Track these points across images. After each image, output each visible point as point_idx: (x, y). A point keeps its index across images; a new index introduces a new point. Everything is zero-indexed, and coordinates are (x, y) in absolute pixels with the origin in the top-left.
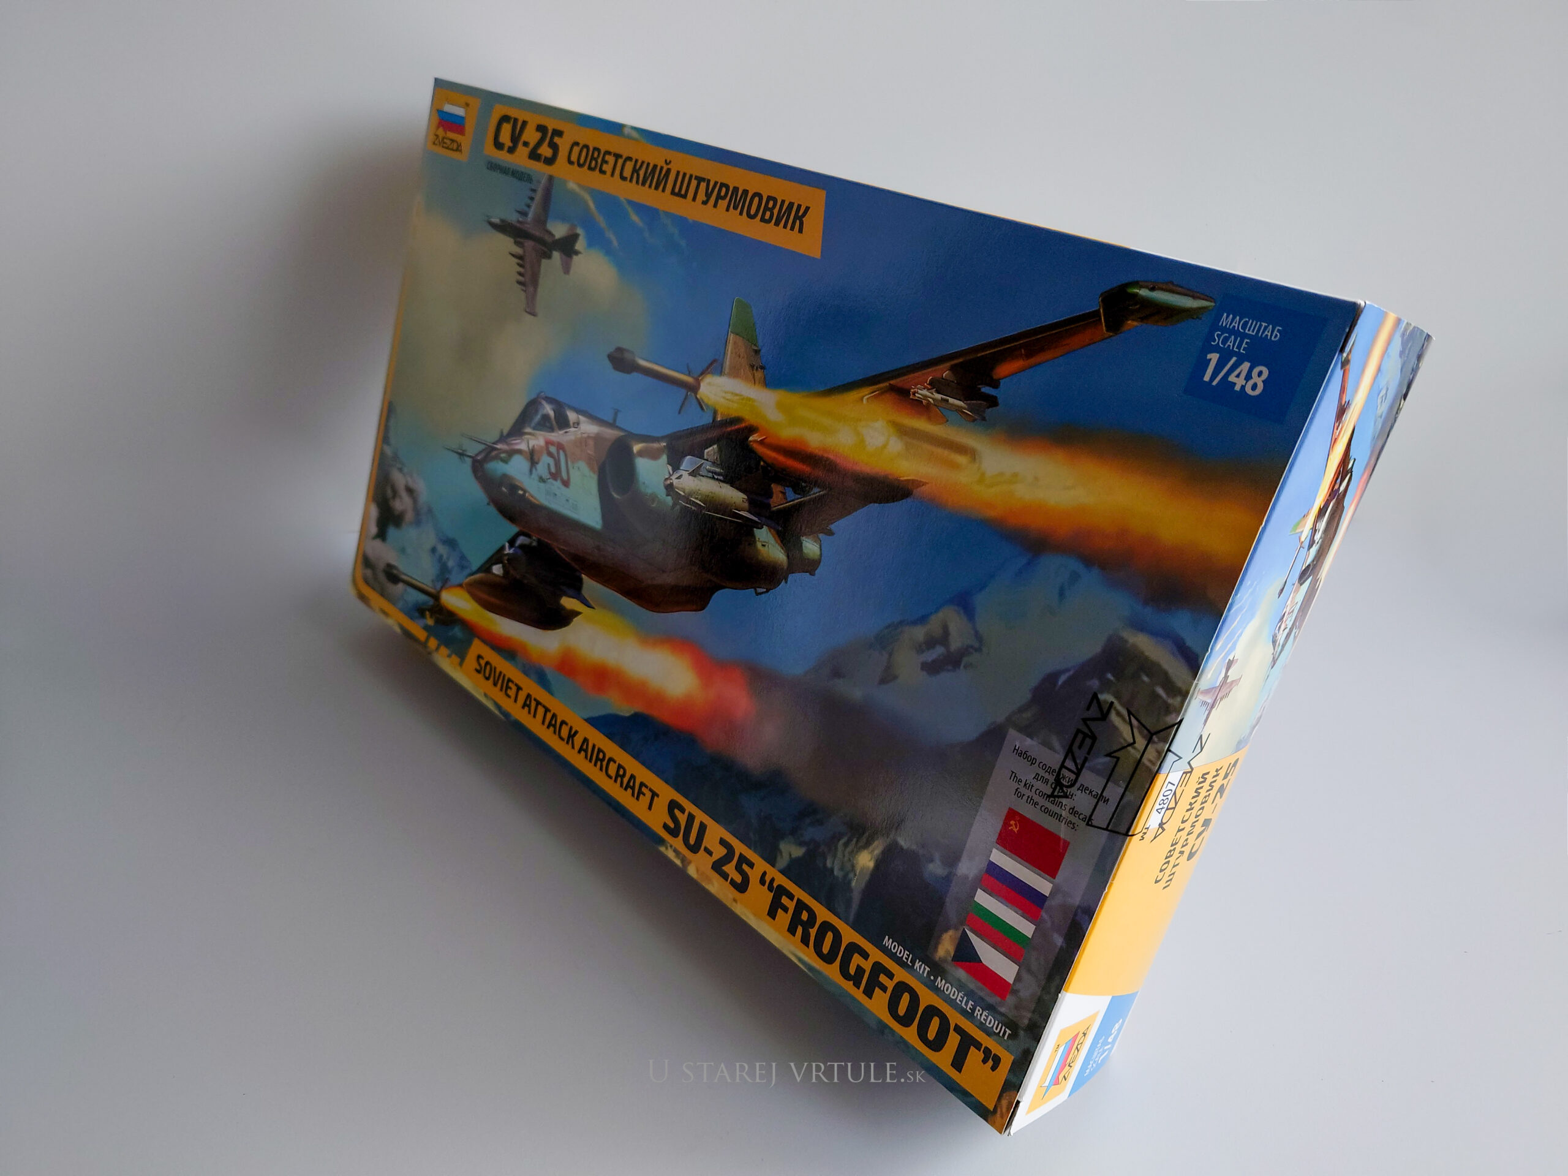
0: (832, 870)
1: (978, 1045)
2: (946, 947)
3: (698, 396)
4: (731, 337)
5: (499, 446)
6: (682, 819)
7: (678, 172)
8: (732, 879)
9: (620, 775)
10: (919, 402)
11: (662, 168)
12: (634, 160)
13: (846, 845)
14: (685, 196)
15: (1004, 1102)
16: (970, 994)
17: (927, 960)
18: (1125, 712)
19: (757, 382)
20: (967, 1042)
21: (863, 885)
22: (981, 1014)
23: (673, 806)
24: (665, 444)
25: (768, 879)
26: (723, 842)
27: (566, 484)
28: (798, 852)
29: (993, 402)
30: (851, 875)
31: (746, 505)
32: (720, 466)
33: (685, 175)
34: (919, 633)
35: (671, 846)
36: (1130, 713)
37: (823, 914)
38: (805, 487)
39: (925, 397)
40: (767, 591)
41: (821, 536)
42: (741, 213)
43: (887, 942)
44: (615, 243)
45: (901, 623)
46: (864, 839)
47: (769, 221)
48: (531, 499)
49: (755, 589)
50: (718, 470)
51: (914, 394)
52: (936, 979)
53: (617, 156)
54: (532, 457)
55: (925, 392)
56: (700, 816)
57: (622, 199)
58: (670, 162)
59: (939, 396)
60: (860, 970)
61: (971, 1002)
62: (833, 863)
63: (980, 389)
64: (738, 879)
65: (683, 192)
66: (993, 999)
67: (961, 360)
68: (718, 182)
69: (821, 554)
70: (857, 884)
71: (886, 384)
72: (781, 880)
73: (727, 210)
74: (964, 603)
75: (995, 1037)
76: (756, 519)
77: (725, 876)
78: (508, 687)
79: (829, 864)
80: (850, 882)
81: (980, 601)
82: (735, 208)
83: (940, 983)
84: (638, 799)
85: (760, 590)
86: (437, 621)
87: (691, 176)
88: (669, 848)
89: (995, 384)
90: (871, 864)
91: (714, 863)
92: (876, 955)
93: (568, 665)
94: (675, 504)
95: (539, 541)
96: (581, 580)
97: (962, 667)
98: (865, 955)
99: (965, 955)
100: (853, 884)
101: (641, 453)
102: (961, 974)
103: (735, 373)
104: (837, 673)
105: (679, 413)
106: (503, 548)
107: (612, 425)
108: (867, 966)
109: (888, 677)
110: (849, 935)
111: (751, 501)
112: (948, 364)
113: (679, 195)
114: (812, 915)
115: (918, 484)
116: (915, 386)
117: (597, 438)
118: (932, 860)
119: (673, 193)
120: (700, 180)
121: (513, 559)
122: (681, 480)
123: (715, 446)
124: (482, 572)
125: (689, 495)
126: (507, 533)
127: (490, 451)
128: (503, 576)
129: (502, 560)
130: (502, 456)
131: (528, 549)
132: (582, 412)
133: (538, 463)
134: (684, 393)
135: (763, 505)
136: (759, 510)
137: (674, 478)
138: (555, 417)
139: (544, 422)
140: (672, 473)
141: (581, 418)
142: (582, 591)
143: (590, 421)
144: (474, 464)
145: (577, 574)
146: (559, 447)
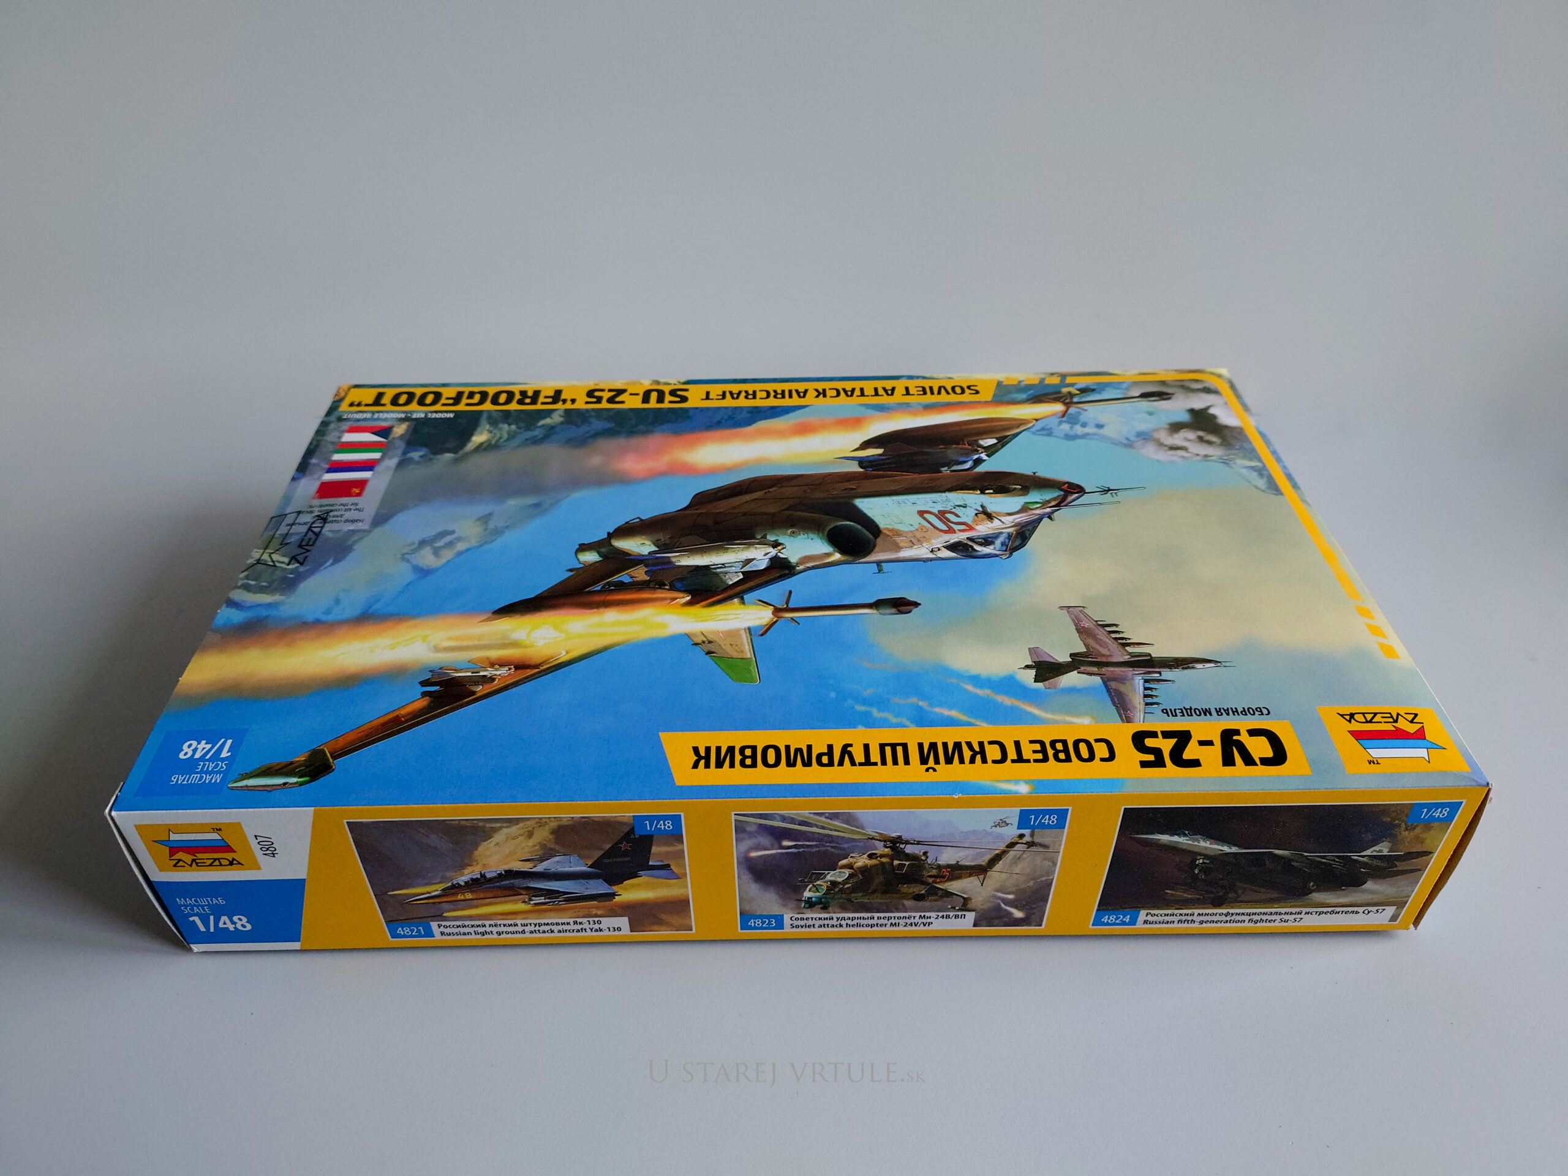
0: (510, 425)
1: (366, 405)
2: (401, 429)
3: (772, 607)
4: (748, 654)
5: (1048, 510)
6: (669, 399)
7: (907, 762)
8: (604, 391)
9: (752, 395)
10: (501, 666)
11: (937, 762)
12: (989, 761)
13: (500, 439)
14: (882, 747)
15: (342, 395)
16: (378, 419)
17: (414, 420)
18: (277, 564)
19: (700, 634)
20: (375, 403)
21: (479, 428)
22: (369, 416)
23: (683, 401)
24: (798, 568)
25: (568, 403)
27: (921, 513)
28: (544, 422)
29: (423, 683)
30: (492, 428)
31: (674, 560)
32: (717, 574)
33: (895, 762)
34: (461, 546)
35: (677, 385)
36: (275, 566)
37: (511, 407)
38: (610, 587)
39: (497, 670)
40: (627, 523)
41: (582, 566)
42: (788, 748)
43: (452, 415)
44: (970, 688)
45: (481, 546)
46: (484, 446)
47: (742, 749)
48: (969, 492)
49: (641, 520)
50: (718, 570)
51: (510, 669)
52: (405, 416)
53: (1020, 759)
54: (988, 516)
55: (498, 673)
56: (651, 405)
57: (984, 725)
58: (927, 770)
59: (482, 674)
60: (470, 398)
61: (375, 417)
62: (509, 429)
63: (441, 687)
64: (597, 393)
65: (888, 750)
66: (358, 424)
67: (466, 700)
68: (839, 765)
69: (577, 557)
70: (484, 428)
71: (542, 668)
72: (555, 406)
73: (809, 747)
74: (424, 572)
75: (354, 412)
76: (658, 555)
77: (611, 390)
78: (923, 390)
79: (513, 426)
80: (492, 426)
81: (409, 576)
82: (799, 750)
83: (402, 415)
84: (724, 392)
85: (638, 520)
86: (1058, 393)
87: (884, 763)
89: (424, 694)
90: (475, 438)
91: (625, 392)
92: (459, 407)
94: (764, 537)
95: (938, 472)
96: (864, 467)
97: (417, 542)
98: (468, 404)
99: (384, 432)
100: (488, 426)
101: (828, 555)
102: (386, 424)
103: (733, 634)
104: (537, 505)
105: (790, 592)
106: (990, 455)
107: (879, 563)
108: (465, 401)
109: (485, 519)
110: (484, 407)
111: (671, 563)
112: (478, 695)
113: (894, 746)
114: (520, 403)
115: (488, 620)
116: (510, 674)
117: (897, 548)
118: (421, 456)
119: (905, 746)
120: (868, 762)
121: (969, 453)
122: (763, 553)
123: (731, 583)
124: (1009, 436)
125: (748, 548)
126: (991, 465)
127: (1060, 503)
128: (977, 441)
129: (986, 449)
130: (1039, 505)
131: (949, 464)
132: (931, 560)
133: (976, 514)
134: (791, 605)
135: (654, 565)
136: (657, 561)
137: (773, 552)
138: (972, 547)
139: (987, 541)
140: (779, 554)
141: (931, 556)
142: (858, 462)
143: (915, 557)
144: (1080, 490)
145: (871, 469)
146: (951, 531)
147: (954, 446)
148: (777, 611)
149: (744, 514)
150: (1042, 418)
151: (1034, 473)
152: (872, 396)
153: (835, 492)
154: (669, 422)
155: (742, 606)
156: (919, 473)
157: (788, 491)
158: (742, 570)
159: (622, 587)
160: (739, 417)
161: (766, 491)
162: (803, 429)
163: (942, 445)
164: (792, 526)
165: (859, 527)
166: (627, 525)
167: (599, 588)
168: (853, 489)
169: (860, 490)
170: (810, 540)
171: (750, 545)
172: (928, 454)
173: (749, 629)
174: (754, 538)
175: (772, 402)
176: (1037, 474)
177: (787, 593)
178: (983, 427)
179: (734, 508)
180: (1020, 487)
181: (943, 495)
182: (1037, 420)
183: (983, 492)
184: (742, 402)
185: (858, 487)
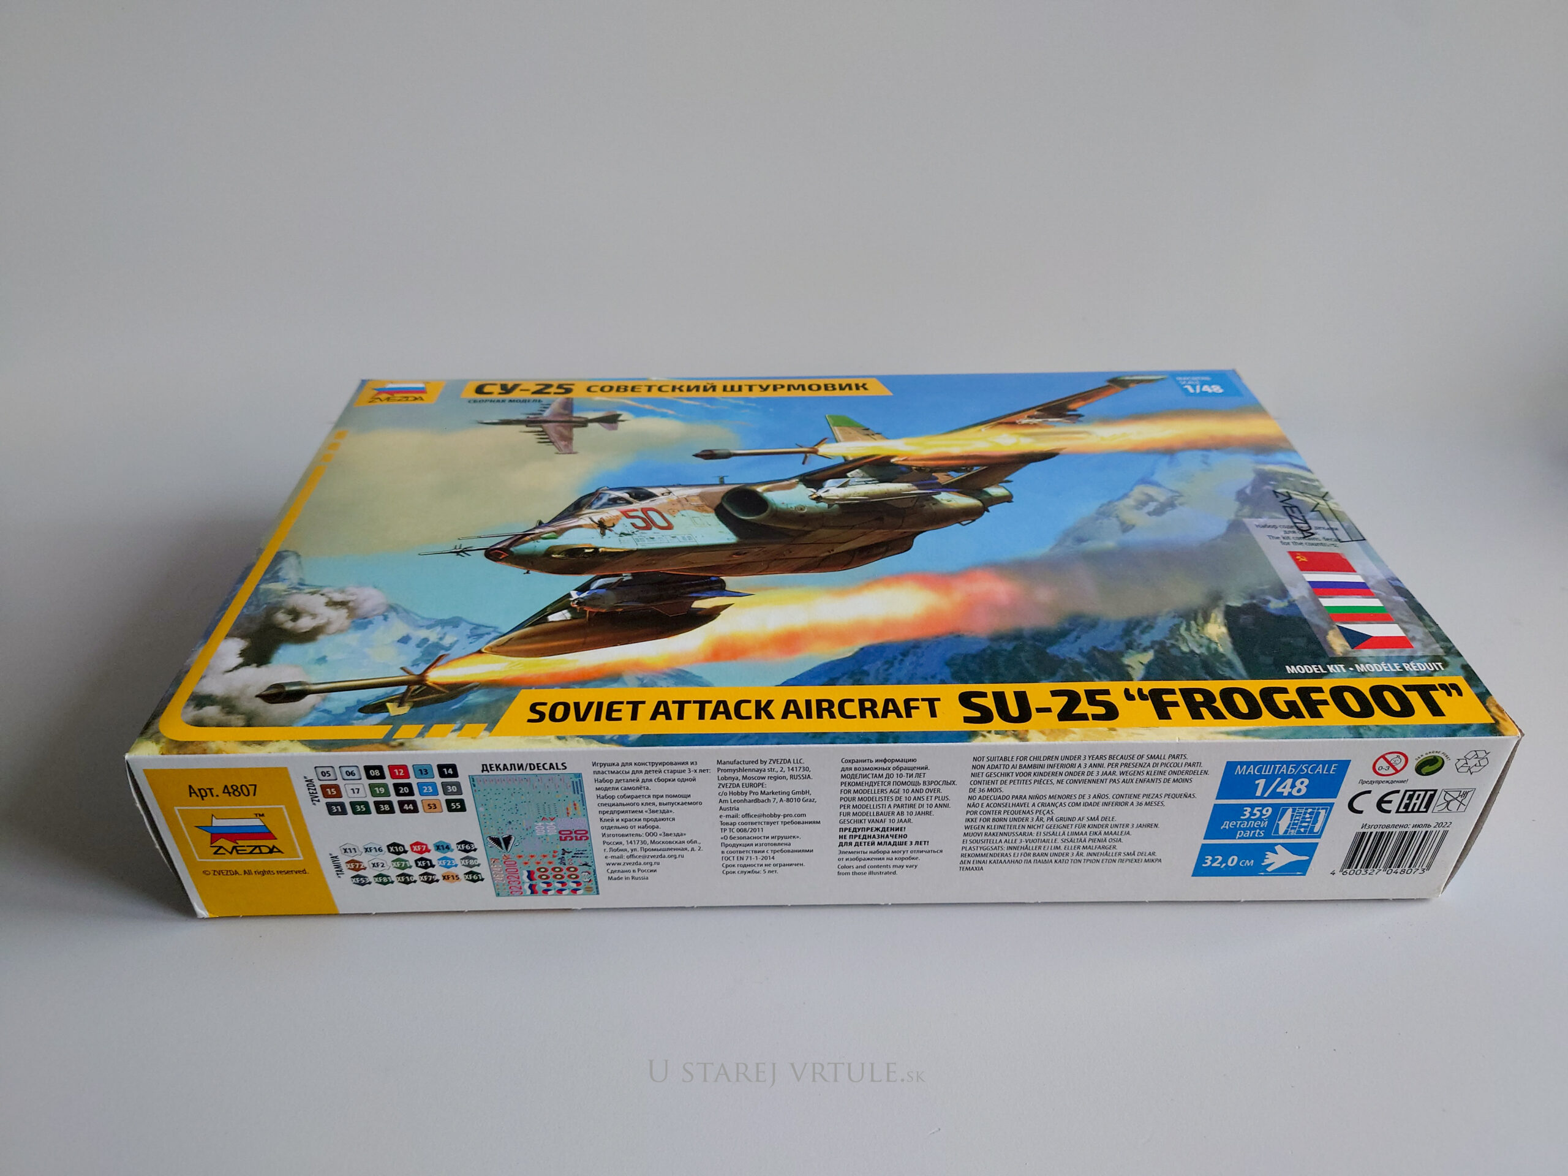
0: (1192, 652)
1: (1433, 688)
2: (1338, 644)
5: (537, 531)
6: (989, 703)
8: (1093, 715)
9: (866, 707)
10: (1027, 423)
13: (1188, 629)
15: (1493, 709)
16: (1388, 660)
17: (1335, 661)
19: (878, 440)
20: (1425, 692)
21: (1230, 646)
23: (965, 699)
24: (798, 480)
25: (1134, 692)
26: (1054, 693)
27: (670, 527)
28: (1149, 656)
29: (1079, 415)
30: (1213, 646)
31: (914, 488)
32: (872, 476)
33: (733, 386)
34: (1130, 501)
35: (989, 732)
37: (1215, 687)
38: (967, 468)
39: (1030, 421)
40: (974, 520)
41: (1001, 484)
43: (1291, 669)
45: (1110, 501)
46: (1200, 620)
48: (608, 550)
49: (959, 523)
50: (871, 479)
51: (1020, 422)
52: (1355, 668)
54: (602, 526)
55: (1027, 420)
56: (1009, 690)
59: (1039, 419)
60: (1290, 704)
61: (1395, 665)
62: (1189, 646)
63: (1065, 413)
64: (1101, 710)
66: (1407, 652)
69: (1010, 492)
70: (1225, 647)
71: (995, 422)
72: (1147, 686)
74: (1147, 481)
75: (1436, 673)
76: (931, 491)
77: (1083, 717)
78: (610, 709)
79: (1185, 649)
80: (1216, 650)
81: (1156, 478)
83: (1361, 668)
84: (909, 715)
85: (964, 523)
86: (416, 705)
88: (988, 734)
89: (1074, 410)
90: (1224, 630)
91: (1059, 715)
92: (1292, 685)
93: (724, 652)
94: (830, 506)
95: (633, 575)
96: (723, 582)
97: (1177, 505)
98: (1284, 691)
99: (1356, 640)
100: (1221, 650)
101: (769, 490)
102: (1366, 652)
103: (851, 440)
104: (1080, 540)
105: (803, 463)
106: (569, 595)
107: (722, 483)
108: (1293, 696)
109: (1127, 527)
110: (1255, 687)
111: (917, 486)
112: (1034, 410)
114: (1205, 693)
116: (1018, 419)
117: (701, 496)
118: (1269, 601)
121: (592, 598)
122: (830, 492)
123: (857, 470)
124: (530, 626)
125: (845, 496)
126: (568, 584)
127: (519, 539)
128: (573, 618)
129: (567, 607)
130: (545, 536)
131: (621, 584)
132: (674, 486)
133: (614, 526)
134: (803, 456)
135: (932, 484)
136: (929, 487)
137: (821, 493)
138: (631, 496)
139: (614, 502)
140: (815, 491)
141: (671, 489)
142: (726, 589)
143: (686, 488)
144: (492, 554)
145: (713, 579)
146: (645, 511)
147: (604, 611)
148: (815, 452)
149: (853, 527)
150: (471, 654)
151: (528, 573)
152: (689, 702)
153: (756, 550)
154: (974, 656)
155: (845, 455)
156: (658, 572)
157: (808, 552)
158: (848, 479)
159: (957, 469)
160: (879, 663)
161: (832, 553)
162: (789, 641)
163: (618, 612)
164: (802, 515)
165: (736, 514)
166: (973, 518)
167: (975, 468)
168: (737, 554)
169: (730, 552)
170: (785, 502)
171: (843, 499)
172: (639, 600)
173: (837, 442)
174: (841, 505)
175: (836, 693)
176: (526, 571)
177: (806, 462)
178: (554, 640)
179: (864, 534)
180: (553, 556)
181: (640, 547)
182: (480, 652)
183: (596, 549)
184: (879, 693)
185: (731, 556)
